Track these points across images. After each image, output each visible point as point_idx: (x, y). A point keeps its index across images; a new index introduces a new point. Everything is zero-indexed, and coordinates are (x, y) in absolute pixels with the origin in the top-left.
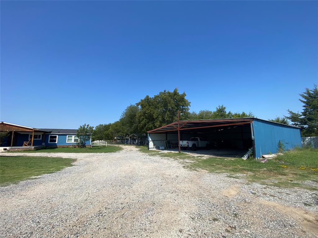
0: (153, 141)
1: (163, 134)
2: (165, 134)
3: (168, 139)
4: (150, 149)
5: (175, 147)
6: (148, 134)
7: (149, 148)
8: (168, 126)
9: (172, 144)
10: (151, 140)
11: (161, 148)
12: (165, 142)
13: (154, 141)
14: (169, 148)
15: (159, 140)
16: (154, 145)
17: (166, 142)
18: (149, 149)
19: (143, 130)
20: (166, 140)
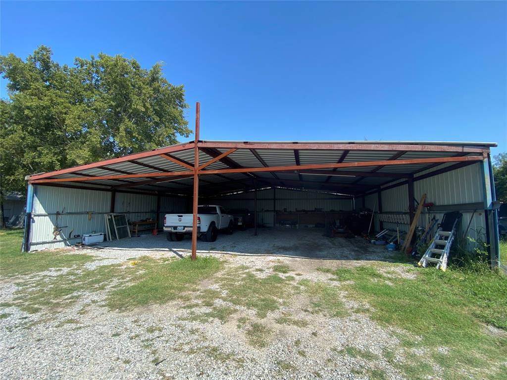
0: (54, 215)
1: (102, 192)
2: (109, 194)
3: (119, 208)
4: (33, 248)
5: (138, 231)
6: (30, 189)
7: (27, 245)
8: (133, 161)
9: (130, 224)
10: (43, 212)
11: (88, 240)
12: (107, 217)
13: (58, 214)
14: (120, 238)
15: (82, 213)
16: (58, 229)
17: (110, 221)
18: (27, 249)
19: (12, 178)
20: (112, 210)
